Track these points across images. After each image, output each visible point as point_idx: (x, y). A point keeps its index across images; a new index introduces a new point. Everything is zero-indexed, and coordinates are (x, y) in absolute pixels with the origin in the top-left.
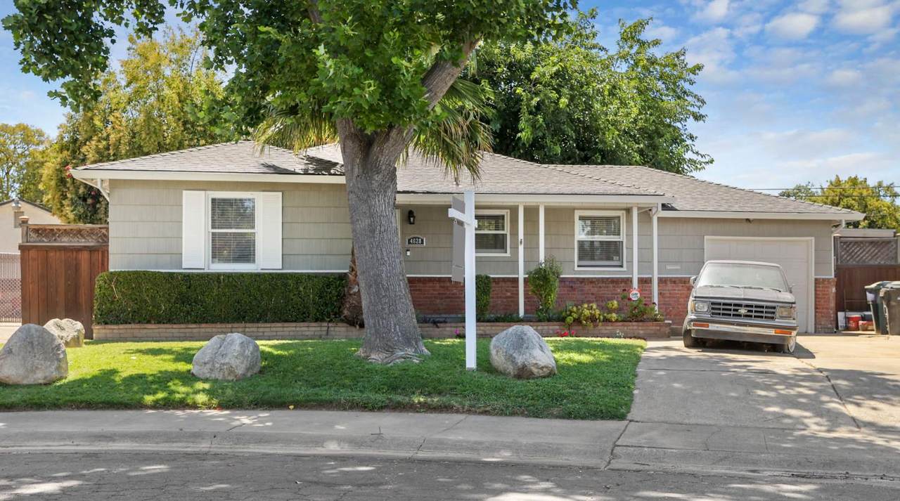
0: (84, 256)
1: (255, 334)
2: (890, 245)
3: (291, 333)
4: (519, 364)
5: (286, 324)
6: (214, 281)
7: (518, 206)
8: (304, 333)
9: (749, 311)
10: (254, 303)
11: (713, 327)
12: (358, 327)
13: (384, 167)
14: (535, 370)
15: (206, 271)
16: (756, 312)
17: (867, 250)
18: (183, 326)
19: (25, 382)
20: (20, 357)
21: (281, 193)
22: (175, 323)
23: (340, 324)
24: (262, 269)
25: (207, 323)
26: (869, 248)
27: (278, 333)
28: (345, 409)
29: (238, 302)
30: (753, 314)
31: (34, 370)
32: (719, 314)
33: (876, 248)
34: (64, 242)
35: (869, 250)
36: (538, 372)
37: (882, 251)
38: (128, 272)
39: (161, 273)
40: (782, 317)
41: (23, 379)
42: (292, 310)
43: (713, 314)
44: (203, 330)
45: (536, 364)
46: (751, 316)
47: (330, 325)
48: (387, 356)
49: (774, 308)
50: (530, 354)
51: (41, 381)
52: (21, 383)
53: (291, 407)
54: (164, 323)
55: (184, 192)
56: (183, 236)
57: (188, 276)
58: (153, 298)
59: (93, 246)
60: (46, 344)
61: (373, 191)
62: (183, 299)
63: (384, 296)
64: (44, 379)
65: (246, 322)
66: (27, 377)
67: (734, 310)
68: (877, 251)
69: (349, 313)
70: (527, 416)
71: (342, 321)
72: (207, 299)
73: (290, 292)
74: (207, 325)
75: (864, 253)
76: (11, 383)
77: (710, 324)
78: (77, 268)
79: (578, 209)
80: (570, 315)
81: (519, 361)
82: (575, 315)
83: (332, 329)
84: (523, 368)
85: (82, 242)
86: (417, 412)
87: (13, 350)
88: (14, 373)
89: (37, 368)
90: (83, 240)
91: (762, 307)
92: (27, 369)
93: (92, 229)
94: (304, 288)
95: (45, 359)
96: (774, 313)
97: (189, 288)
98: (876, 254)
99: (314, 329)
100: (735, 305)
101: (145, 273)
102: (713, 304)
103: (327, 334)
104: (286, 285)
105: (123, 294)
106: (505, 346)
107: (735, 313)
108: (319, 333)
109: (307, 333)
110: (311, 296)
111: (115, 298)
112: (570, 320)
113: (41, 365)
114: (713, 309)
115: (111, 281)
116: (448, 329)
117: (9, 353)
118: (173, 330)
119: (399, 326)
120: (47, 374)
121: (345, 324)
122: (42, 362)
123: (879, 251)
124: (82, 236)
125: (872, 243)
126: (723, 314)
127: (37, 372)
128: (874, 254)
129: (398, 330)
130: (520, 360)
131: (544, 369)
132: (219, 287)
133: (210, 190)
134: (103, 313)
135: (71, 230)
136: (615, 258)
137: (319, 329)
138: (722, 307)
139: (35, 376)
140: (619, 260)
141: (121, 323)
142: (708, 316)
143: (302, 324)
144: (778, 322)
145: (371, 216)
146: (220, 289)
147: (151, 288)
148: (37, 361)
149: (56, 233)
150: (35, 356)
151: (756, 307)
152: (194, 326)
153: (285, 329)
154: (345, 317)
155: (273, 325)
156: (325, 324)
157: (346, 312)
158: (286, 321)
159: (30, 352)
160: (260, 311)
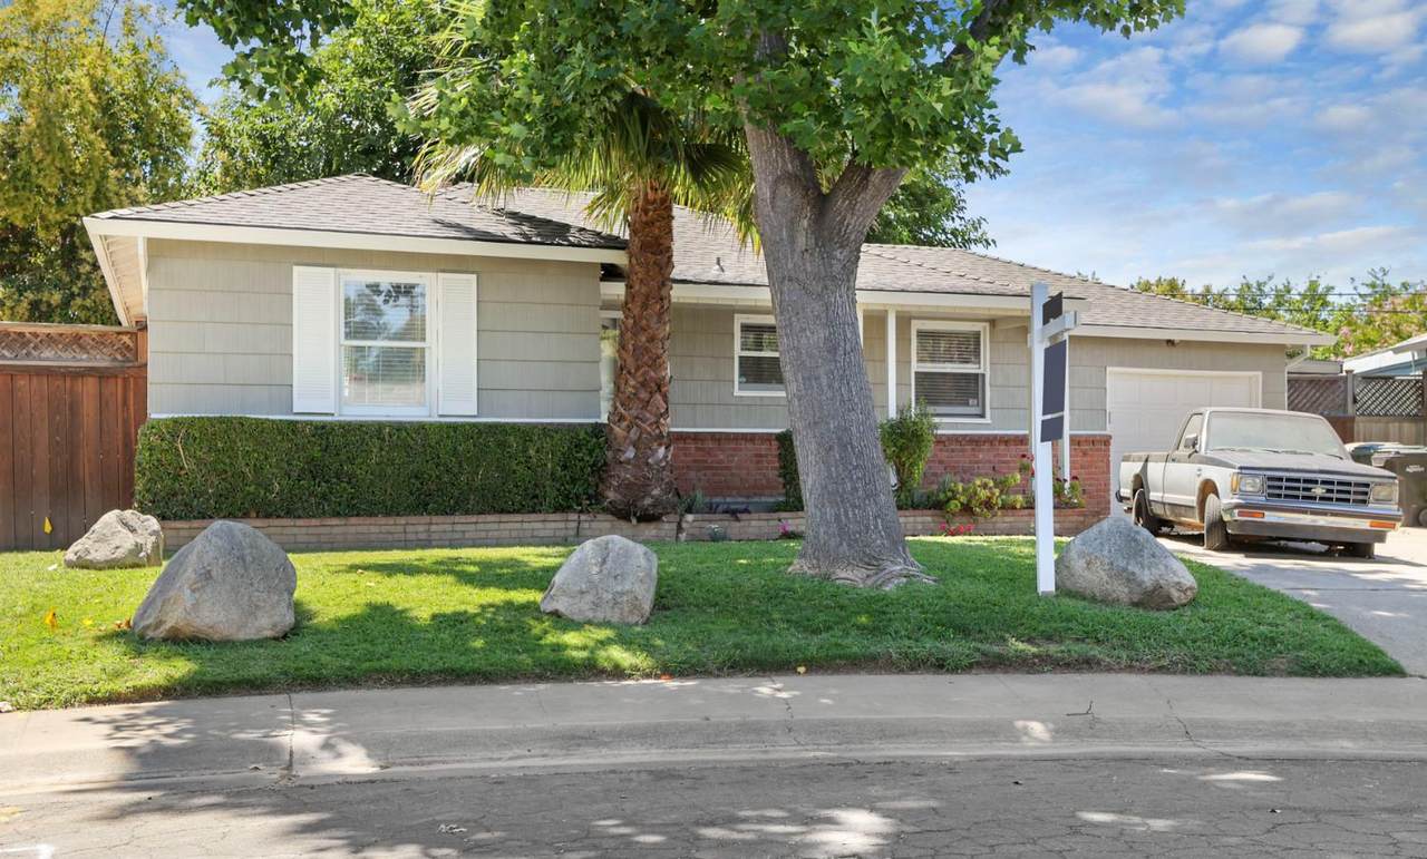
0: (89, 386)
1: (449, 536)
2: (1335, 386)
3: (514, 534)
4: (1148, 584)
5: (505, 517)
6: (371, 437)
7: (886, 311)
8: (535, 533)
9: (1329, 491)
10: (446, 478)
11: (1271, 517)
12: (634, 521)
13: (853, 237)
14: (1175, 594)
15: (336, 418)
16: (1338, 491)
17: (1304, 393)
18: (314, 522)
19: (242, 636)
20: (228, 587)
21: (474, 276)
22: (299, 517)
23: (600, 517)
24: (441, 416)
25: (358, 515)
26: (1308, 389)
27: (490, 534)
28: (901, 671)
29: (416, 477)
30: (1335, 496)
31: (253, 610)
32: (1279, 496)
33: (1317, 391)
34: (47, 359)
35: (1307, 395)
36: (1179, 597)
37: (1325, 395)
38: (208, 419)
39: (273, 421)
40: (1377, 501)
41: (239, 630)
42: (515, 490)
43: (1270, 495)
44: (352, 530)
45: (1178, 583)
46: (1331, 499)
47: (583, 517)
48: (869, 572)
49: (1367, 485)
50: (1166, 567)
51: (268, 633)
52: (235, 637)
53: (802, 669)
54: (278, 517)
55: (296, 269)
56: (295, 353)
57: (323, 427)
58: (258, 470)
59: (107, 368)
60: (265, 560)
61: (834, 278)
62: (315, 471)
63: (856, 467)
64: (272, 629)
65: (430, 514)
66: (244, 626)
67: (1304, 489)
68: (1317, 395)
69: (619, 497)
70: (1237, 673)
71: (605, 510)
72: (359, 472)
73: (510, 457)
74: (360, 520)
75: (1300, 398)
76: (216, 637)
77: (1266, 513)
78: (74, 408)
79: (915, 318)
80: (954, 498)
81: (1146, 579)
82: (963, 499)
83: (586, 525)
84: (1155, 589)
85: (83, 360)
86: (1039, 672)
87: (214, 573)
88: (222, 617)
89: (257, 606)
90: (85, 356)
91: (1349, 484)
92: (243, 609)
93: (103, 335)
94: (537, 452)
95: (270, 590)
96: (1366, 493)
97: (326, 450)
98: (1318, 399)
99: (553, 525)
100: (1306, 481)
101: (242, 422)
102: (1270, 479)
103: (578, 534)
104: (502, 445)
105: (199, 461)
106: (1106, 553)
107: (1306, 493)
108: (562, 533)
109: (542, 534)
110: (549, 465)
111: (182, 468)
112: (954, 505)
113: (264, 601)
114: (1269, 487)
115: (174, 436)
116: (753, 523)
117: (207, 579)
118: (295, 530)
119: (883, 520)
120: (276, 619)
121: (610, 517)
122: (265, 595)
123: (1322, 395)
124: (82, 347)
125: (1311, 381)
126: (1286, 496)
127: (259, 614)
128: (1314, 399)
129: (880, 527)
130: (1147, 577)
131: (1189, 593)
132: (381, 449)
133: (342, 266)
134: (158, 498)
135: (61, 335)
136: (971, 401)
137: (562, 525)
138: (1284, 484)
139: (257, 624)
140: (978, 405)
141: (195, 518)
142: (1261, 499)
143: (533, 517)
144: (1372, 508)
145: (829, 323)
146: (383, 453)
147: (254, 451)
148: (256, 594)
149: (29, 342)
150: (252, 584)
151: (1340, 483)
152: (335, 521)
153: (502, 526)
154: (610, 503)
155: (482, 518)
156: (573, 516)
157: (611, 495)
158: (502, 511)
159: (242, 576)
160: (456, 493)
